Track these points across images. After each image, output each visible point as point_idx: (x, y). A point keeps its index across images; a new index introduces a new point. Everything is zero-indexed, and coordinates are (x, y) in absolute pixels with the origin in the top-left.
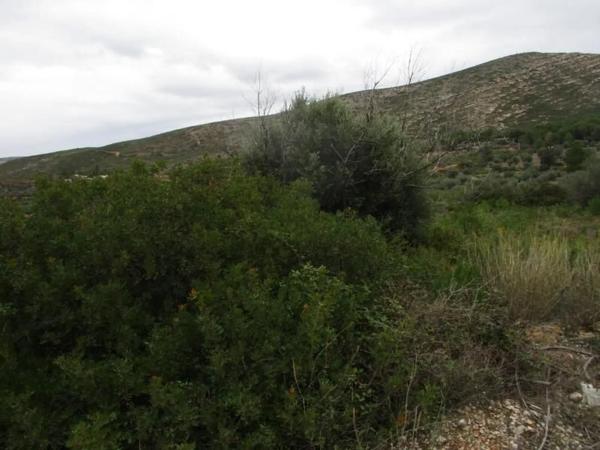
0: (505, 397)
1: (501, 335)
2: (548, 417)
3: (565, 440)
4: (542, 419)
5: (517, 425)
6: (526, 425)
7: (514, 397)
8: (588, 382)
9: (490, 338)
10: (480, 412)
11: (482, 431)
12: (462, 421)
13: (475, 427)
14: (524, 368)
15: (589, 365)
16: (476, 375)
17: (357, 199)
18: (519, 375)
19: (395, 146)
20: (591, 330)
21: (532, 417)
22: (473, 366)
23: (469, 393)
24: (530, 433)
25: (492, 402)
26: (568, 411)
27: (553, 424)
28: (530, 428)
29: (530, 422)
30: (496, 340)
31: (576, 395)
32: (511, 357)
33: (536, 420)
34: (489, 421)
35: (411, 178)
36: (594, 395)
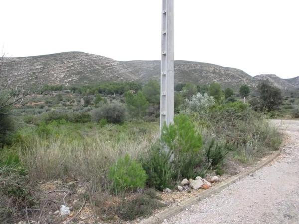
8: (64, 204)
18: (28, 208)
31: (56, 212)
35: (2, 109)
36: (64, 210)
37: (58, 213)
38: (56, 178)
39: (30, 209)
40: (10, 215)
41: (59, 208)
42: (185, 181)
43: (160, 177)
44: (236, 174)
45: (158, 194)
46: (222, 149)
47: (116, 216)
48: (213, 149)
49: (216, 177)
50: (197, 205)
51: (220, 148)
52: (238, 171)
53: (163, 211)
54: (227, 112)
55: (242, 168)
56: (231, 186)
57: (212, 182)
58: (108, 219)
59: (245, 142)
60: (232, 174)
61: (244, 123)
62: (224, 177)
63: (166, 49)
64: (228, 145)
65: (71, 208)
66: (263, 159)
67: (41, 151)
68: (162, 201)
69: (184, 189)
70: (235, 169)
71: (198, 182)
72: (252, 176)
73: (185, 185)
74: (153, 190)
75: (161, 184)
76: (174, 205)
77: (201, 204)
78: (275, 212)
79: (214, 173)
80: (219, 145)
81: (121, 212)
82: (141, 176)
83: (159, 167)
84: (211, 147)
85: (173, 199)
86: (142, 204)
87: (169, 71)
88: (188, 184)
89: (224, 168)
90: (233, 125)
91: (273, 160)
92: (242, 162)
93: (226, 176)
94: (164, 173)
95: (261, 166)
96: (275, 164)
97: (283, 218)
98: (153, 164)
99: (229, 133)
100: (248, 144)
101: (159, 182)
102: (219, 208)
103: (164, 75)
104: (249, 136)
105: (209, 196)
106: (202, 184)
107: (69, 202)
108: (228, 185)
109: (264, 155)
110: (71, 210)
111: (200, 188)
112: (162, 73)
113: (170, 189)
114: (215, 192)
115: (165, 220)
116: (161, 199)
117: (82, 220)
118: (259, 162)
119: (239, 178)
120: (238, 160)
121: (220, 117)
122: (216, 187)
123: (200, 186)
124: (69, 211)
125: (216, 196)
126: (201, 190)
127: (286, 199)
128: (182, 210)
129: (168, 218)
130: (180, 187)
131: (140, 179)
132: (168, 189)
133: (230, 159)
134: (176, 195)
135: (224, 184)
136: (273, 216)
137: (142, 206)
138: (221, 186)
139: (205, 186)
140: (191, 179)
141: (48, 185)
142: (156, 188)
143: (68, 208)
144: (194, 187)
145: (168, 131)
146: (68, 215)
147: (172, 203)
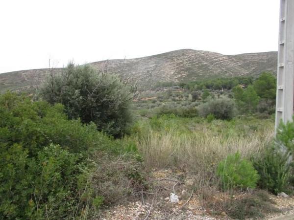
0: (136, 201)
1: (137, 174)
3: (156, 216)
4: (149, 209)
5: (138, 212)
6: (142, 211)
7: (140, 200)
8: (173, 193)
10: (124, 207)
11: (122, 215)
12: (115, 212)
13: (120, 214)
15: (176, 186)
17: (97, 113)
19: (116, 89)
24: (142, 214)
25: (130, 203)
27: (152, 211)
28: (143, 213)
29: (144, 210)
31: (166, 199)
33: (146, 209)
34: (127, 211)
35: (123, 104)
36: (174, 198)
37: (168, 200)
38: (167, 168)
39: (145, 192)
40: (129, 194)
41: (169, 196)
43: (274, 179)
45: (272, 197)
47: (224, 213)
53: (277, 217)
58: (216, 214)
63: (285, 38)
65: (180, 197)
67: (154, 142)
68: (276, 206)
74: (265, 192)
75: (275, 187)
76: (291, 213)
81: (230, 209)
83: (273, 169)
85: (290, 205)
86: (253, 205)
87: (287, 62)
94: (279, 175)
98: (266, 164)
101: (272, 185)
103: (282, 67)
107: (178, 192)
110: (180, 199)
112: (279, 65)
113: (287, 194)
116: (275, 203)
117: (190, 210)
124: (178, 200)
131: (252, 179)
132: (284, 194)
137: (252, 207)
141: (160, 173)
142: (269, 190)
143: (177, 196)
145: (285, 130)
146: (177, 204)
147: (288, 210)
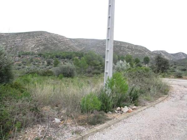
0: (37, 124)
1: (36, 108)
2: (47, 127)
3: (51, 131)
4: (46, 127)
5: (40, 130)
6: (42, 129)
7: (39, 123)
8: (56, 118)
9: (33, 110)
10: (31, 128)
11: (31, 133)
12: (26, 131)
13: (30, 132)
14: (42, 116)
15: (57, 114)
16: (30, 119)
18: (41, 118)
19: (3, 56)
20: (57, 107)
21: (43, 127)
22: (29, 116)
23: (28, 124)
24: (43, 131)
25: (34, 125)
26: (52, 125)
27: (48, 128)
29: (43, 128)
30: (35, 110)
31: (53, 121)
32: (39, 114)
33: (44, 128)
34: (33, 130)
35: (8, 66)
36: (57, 120)
37: (54, 122)
40: (34, 120)
42: (119, 108)
43: (106, 105)
44: (145, 106)
45: (105, 114)
46: (138, 92)
47: (86, 123)
48: (133, 92)
49: (135, 107)
50: (126, 120)
51: (137, 92)
52: (146, 104)
53: (109, 122)
54: (139, 72)
55: (148, 103)
56: (143, 111)
57: (133, 109)
58: (83, 125)
59: (149, 89)
60: (143, 106)
61: (148, 79)
62: (139, 107)
64: (141, 90)
65: (61, 119)
66: (159, 99)
68: (108, 118)
69: (118, 112)
70: (144, 103)
71: (126, 109)
72: (154, 107)
73: (119, 110)
74: (103, 112)
76: (115, 119)
77: (129, 119)
78: (167, 123)
79: (133, 105)
80: (137, 90)
81: (89, 121)
82: (98, 103)
83: (106, 100)
84: (132, 91)
85: (114, 116)
86: (99, 118)
87: (110, 48)
88: (121, 110)
89: (139, 103)
90: (142, 80)
91: (164, 100)
92: (148, 100)
93: (140, 107)
94: (108, 103)
95: (158, 102)
96: (166, 102)
97: (170, 126)
98: (102, 99)
99: (140, 84)
100: (151, 91)
101: (105, 108)
102: (138, 121)
103: (108, 51)
104: (152, 86)
105: (132, 116)
106: (128, 110)
107: (58, 117)
108: (142, 111)
109: (160, 97)
110: (61, 121)
111: (127, 112)
112: (107, 50)
114: (135, 114)
115: (112, 125)
116: (107, 116)
117: (68, 125)
118: (157, 100)
119: (147, 108)
120: (146, 99)
121: (135, 75)
122: (135, 111)
123: (127, 111)
125: (136, 116)
126: (127, 113)
127: (172, 118)
128: (120, 121)
129: (113, 124)
130: (116, 111)
131: (98, 105)
132: (110, 112)
133: (141, 98)
134: (115, 115)
135: (140, 110)
136: (165, 125)
137: (99, 119)
138: (138, 111)
139: (130, 111)
140: (122, 108)
141: (45, 108)
143: (59, 120)
144: (124, 112)
145: (110, 82)
146: (60, 123)
147: (113, 118)
